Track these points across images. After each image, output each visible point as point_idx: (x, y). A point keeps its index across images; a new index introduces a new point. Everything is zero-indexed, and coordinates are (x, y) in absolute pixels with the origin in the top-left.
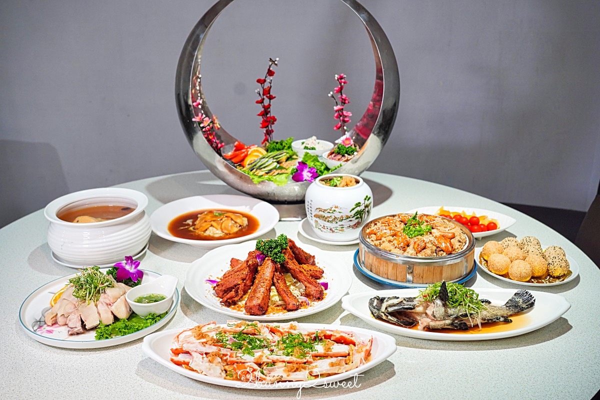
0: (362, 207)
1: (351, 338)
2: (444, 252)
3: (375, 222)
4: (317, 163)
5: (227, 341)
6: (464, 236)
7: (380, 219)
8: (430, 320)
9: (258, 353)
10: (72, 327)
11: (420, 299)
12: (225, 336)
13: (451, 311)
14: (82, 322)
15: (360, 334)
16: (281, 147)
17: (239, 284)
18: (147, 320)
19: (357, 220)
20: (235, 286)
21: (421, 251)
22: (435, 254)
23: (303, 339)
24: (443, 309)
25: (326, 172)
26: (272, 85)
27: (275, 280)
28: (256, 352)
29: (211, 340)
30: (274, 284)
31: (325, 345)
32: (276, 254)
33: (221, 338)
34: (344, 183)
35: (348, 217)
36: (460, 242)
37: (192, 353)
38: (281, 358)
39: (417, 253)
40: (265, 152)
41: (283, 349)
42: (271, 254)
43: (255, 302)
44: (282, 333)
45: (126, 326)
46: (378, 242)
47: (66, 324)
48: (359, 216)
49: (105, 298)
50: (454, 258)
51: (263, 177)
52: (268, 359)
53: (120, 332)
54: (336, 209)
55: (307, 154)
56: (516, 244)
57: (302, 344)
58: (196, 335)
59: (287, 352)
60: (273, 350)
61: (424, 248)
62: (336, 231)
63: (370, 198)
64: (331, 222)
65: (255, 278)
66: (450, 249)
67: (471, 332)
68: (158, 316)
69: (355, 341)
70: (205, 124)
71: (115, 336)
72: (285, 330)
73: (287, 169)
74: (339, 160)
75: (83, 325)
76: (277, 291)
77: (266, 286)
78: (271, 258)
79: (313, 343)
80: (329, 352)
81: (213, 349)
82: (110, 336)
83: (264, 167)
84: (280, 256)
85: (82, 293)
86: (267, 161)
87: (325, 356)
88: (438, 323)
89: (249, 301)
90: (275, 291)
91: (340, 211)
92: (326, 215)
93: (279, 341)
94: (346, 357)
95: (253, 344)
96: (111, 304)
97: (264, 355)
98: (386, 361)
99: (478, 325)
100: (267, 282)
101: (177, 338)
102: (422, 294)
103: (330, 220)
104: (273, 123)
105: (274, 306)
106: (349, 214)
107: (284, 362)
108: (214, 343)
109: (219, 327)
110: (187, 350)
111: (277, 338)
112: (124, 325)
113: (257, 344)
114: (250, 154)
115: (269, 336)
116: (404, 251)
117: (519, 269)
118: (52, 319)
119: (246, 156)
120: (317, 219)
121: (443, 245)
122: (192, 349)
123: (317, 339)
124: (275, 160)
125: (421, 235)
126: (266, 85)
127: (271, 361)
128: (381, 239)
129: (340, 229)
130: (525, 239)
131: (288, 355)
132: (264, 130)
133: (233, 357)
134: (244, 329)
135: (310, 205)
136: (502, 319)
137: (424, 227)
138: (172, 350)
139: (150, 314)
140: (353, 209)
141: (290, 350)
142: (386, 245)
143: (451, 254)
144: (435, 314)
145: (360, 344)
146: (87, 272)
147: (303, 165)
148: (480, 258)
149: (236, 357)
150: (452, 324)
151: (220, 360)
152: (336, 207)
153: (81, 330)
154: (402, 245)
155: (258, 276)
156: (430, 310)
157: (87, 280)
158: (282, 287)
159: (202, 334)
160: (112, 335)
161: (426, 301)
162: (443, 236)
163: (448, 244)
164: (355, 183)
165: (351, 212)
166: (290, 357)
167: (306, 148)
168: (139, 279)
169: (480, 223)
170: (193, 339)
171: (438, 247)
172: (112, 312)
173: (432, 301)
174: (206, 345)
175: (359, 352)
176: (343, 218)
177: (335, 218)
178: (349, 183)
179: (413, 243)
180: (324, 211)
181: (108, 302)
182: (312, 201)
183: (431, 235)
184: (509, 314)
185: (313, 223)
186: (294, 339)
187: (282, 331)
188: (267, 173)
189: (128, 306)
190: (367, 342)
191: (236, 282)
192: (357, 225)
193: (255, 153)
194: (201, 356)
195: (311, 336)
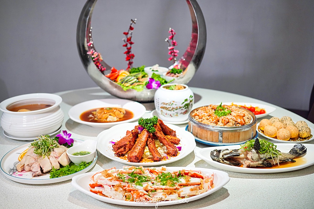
0: (188, 102)
1: (200, 174)
2: (239, 124)
3: (197, 110)
4: (160, 79)
5: (125, 178)
6: (250, 116)
7: (199, 108)
8: (250, 162)
9: (145, 185)
10: (34, 171)
11: (242, 150)
12: (123, 175)
13: (262, 156)
14: (41, 168)
15: (205, 172)
16: (138, 71)
17: (127, 144)
18: (80, 166)
19: (186, 109)
20: (125, 145)
21: (226, 124)
22: (235, 126)
23: (172, 175)
24: (257, 155)
25: (165, 83)
26: (132, 35)
27: (148, 143)
28: (144, 184)
29: (115, 178)
30: (147, 145)
31: (186, 179)
32: (150, 127)
33: (120, 176)
34: (177, 88)
35: (180, 108)
36: (248, 118)
37: (104, 186)
38: (160, 187)
39: (224, 125)
40: (128, 74)
41: (160, 182)
42: (146, 127)
43: (134, 154)
44: (157, 173)
45: (69, 170)
46: (200, 120)
47: (30, 171)
48: (187, 107)
49: (54, 154)
50: (246, 127)
51: (129, 87)
52: (151, 188)
53: (65, 173)
54: (173, 103)
55: (154, 74)
56: (279, 121)
57: (171, 178)
58: (105, 175)
59: (163, 183)
60: (154, 183)
61: (228, 122)
62: (173, 116)
63: (192, 97)
64: (171, 110)
65: (136, 141)
66: (244, 123)
67: (274, 168)
68: (87, 164)
69: (203, 176)
70: (95, 56)
71: (63, 176)
72: (159, 171)
73: (142, 82)
74: (173, 76)
75: (42, 170)
76: (149, 149)
77: (142, 146)
78: (146, 130)
79: (178, 178)
80: (189, 183)
81: (117, 183)
82: (59, 176)
83: (129, 81)
84: (152, 128)
85: (39, 151)
86: (131, 78)
87: (186, 185)
88: (255, 163)
89: (130, 153)
90: (148, 149)
91: (176, 104)
92: (168, 106)
93: (156, 177)
94: (199, 185)
95: (141, 180)
96: (58, 157)
97: (149, 185)
98: (223, 188)
99: (277, 163)
100: (143, 143)
101: (92, 178)
102: (243, 147)
103: (170, 109)
104: (133, 58)
105: (147, 158)
106: (181, 106)
107: (162, 189)
108: (116, 179)
109: (118, 170)
110: (101, 184)
111: (154, 176)
112: (68, 169)
113: (143, 180)
114: (121, 75)
115: (150, 175)
116: (217, 124)
117: (283, 134)
118: (21, 167)
119: (118, 75)
120: (162, 109)
121: (239, 121)
122: (103, 183)
123: (180, 175)
124: (135, 78)
125: (225, 115)
126: (129, 36)
127: (154, 189)
128: (202, 118)
129: (176, 115)
130: (283, 118)
131: (164, 185)
132: (128, 62)
133: (130, 187)
134: (134, 171)
135: (157, 101)
136: (290, 160)
137: (226, 111)
138: (90, 185)
139: (82, 162)
140: (183, 103)
141: (165, 182)
142: (205, 122)
143: (244, 125)
144: (253, 158)
145: (206, 177)
146: (42, 138)
147: (152, 80)
148: (258, 129)
149: (132, 187)
150: (263, 164)
151: (122, 189)
152: (173, 102)
153: (41, 173)
154: (215, 121)
155: (138, 140)
156: (250, 156)
157: (42, 143)
158: (152, 147)
159: (109, 174)
160: (60, 176)
161: (246, 151)
162: (238, 115)
163: (242, 120)
164: (183, 88)
165: (182, 104)
166: (165, 186)
167: (153, 70)
168: (72, 143)
169: (256, 110)
170: (103, 178)
171: (236, 122)
172: (59, 162)
173: (250, 150)
174: (112, 180)
175: (207, 182)
176: (177, 108)
177: (173, 108)
178: (180, 88)
179: (221, 120)
180: (167, 104)
181: (56, 156)
182: (159, 99)
183: (231, 115)
184: (293, 157)
185: (159, 112)
186: (166, 176)
187: (157, 171)
188: (131, 85)
189: (68, 158)
190: (210, 176)
191: (125, 143)
192: (185, 112)
193: (123, 74)
194: (110, 187)
195: (176, 174)
